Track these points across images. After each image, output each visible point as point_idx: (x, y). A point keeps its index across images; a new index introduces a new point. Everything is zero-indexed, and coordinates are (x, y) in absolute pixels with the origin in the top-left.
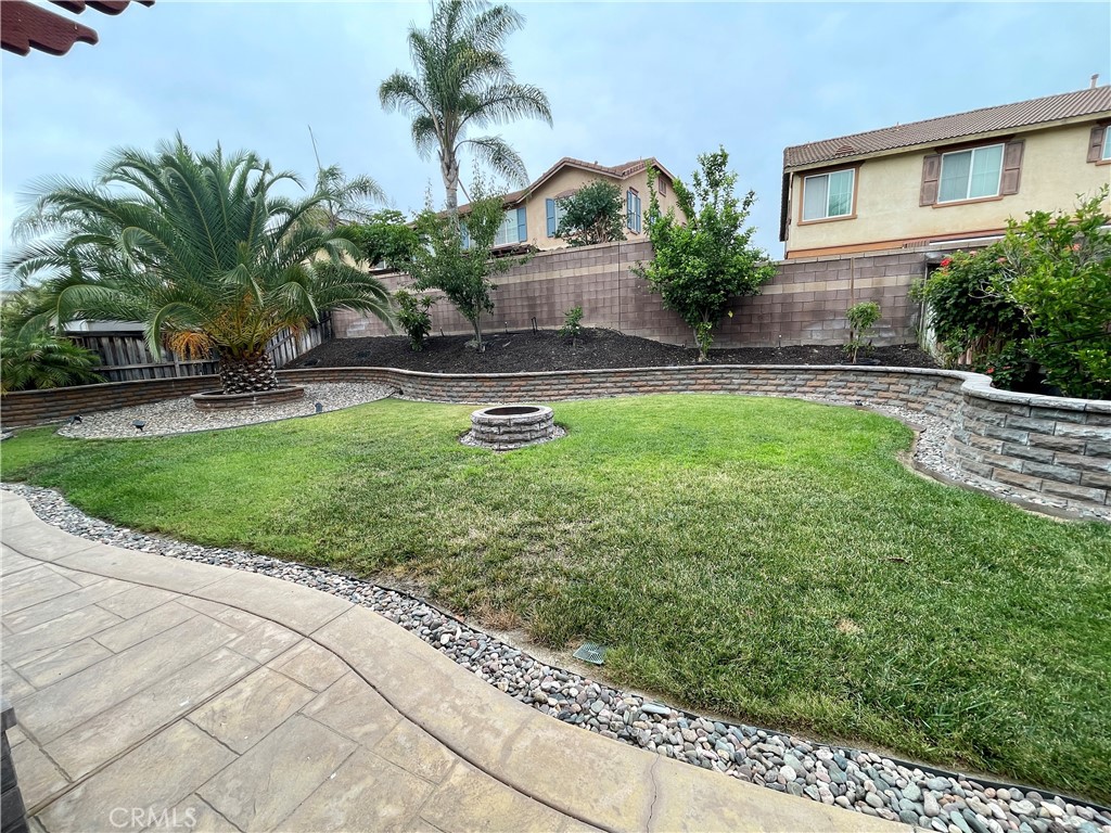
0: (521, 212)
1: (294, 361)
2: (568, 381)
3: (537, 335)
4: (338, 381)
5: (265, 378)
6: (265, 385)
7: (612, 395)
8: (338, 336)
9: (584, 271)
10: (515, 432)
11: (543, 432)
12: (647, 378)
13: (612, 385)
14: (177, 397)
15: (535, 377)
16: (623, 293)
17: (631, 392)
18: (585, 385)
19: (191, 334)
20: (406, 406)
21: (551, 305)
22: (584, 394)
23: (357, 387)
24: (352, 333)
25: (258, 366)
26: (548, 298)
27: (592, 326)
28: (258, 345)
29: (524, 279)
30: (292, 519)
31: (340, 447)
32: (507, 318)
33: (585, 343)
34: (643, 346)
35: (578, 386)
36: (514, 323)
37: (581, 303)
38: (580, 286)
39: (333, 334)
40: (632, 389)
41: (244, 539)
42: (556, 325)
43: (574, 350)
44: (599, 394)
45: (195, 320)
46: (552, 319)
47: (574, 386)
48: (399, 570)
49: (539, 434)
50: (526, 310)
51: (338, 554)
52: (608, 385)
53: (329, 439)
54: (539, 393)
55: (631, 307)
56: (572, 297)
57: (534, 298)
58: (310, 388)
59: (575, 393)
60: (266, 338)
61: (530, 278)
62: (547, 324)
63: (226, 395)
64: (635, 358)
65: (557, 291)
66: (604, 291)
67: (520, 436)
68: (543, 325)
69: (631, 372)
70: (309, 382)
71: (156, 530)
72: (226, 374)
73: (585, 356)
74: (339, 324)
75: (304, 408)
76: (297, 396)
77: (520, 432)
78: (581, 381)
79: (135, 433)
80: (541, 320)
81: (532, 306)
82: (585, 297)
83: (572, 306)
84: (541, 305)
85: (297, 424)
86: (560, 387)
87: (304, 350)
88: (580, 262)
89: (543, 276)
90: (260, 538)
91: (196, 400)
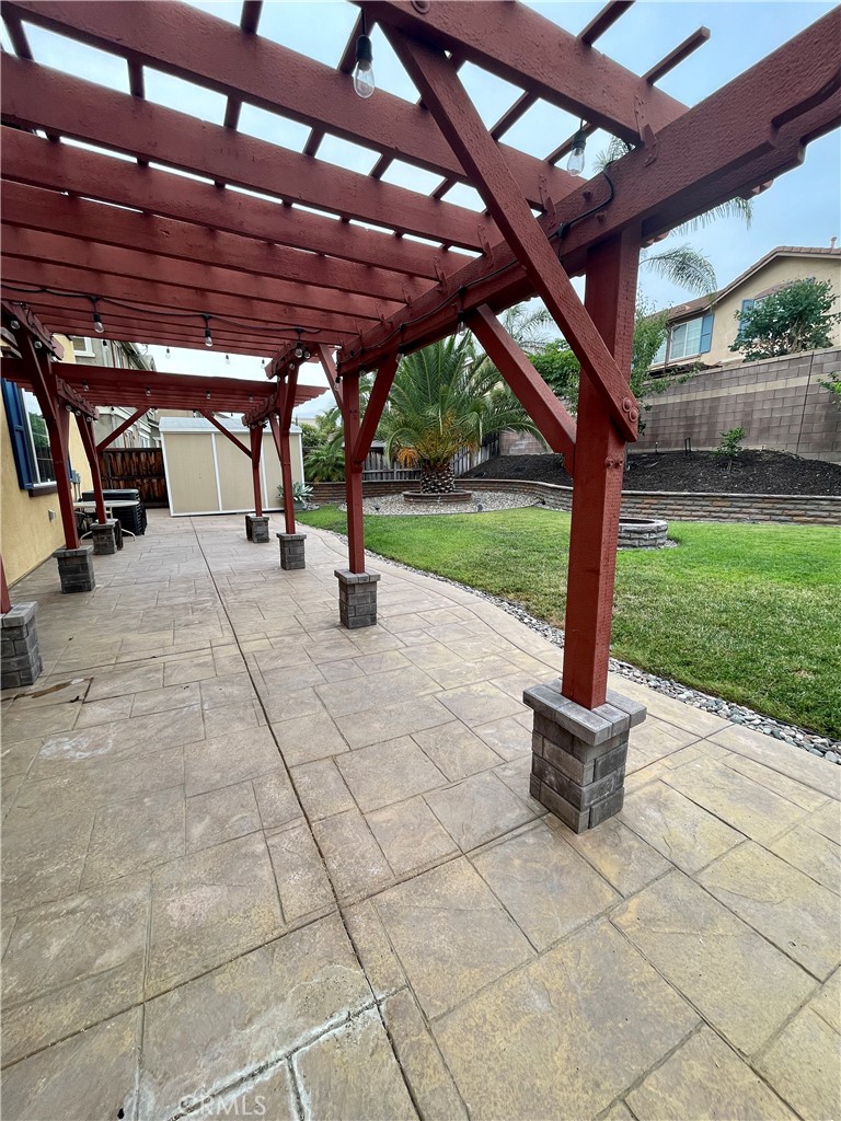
0: (708, 320)
1: (467, 473)
2: (703, 503)
3: (688, 456)
4: (497, 491)
5: (448, 484)
6: (447, 489)
7: (754, 521)
8: (502, 454)
9: (760, 387)
10: (624, 538)
11: (653, 542)
12: (807, 507)
13: (756, 511)
14: (393, 493)
15: (668, 496)
16: (808, 410)
17: (780, 521)
18: (724, 509)
19: (409, 450)
20: (544, 513)
21: (712, 425)
22: (721, 517)
23: (510, 496)
24: (513, 452)
25: (444, 475)
26: (710, 417)
27: (760, 448)
28: (447, 458)
29: (685, 398)
30: (458, 564)
31: (490, 534)
32: (660, 438)
33: (744, 466)
34: (824, 472)
35: (714, 509)
36: (666, 443)
37: (749, 423)
38: (751, 404)
39: (499, 452)
40: (782, 518)
41: (433, 569)
42: (713, 446)
43: (726, 475)
44: (739, 520)
45: (413, 440)
46: (710, 440)
47: (709, 509)
48: (511, 596)
49: (647, 543)
50: (682, 430)
51: (480, 582)
52: (752, 510)
53: (484, 528)
54: (670, 513)
55: (817, 427)
56: (739, 416)
57: (694, 418)
58: (476, 494)
59: (710, 516)
60: (452, 454)
61: (693, 396)
62: (704, 445)
63: (422, 494)
64: (804, 485)
65: (721, 410)
66: (783, 409)
67: (629, 542)
68: (699, 446)
69: (786, 499)
70: (475, 490)
71: (392, 559)
72: (424, 479)
73: (737, 480)
74: (504, 443)
75: (470, 508)
76: (466, 499)
77: (629, 539)
78: (720, 504)
79: (374, 513)
80: (698, 441)
81: (690, 427)
82: (756, 416)
83: (736, 426)
84: (700, 425)
85: (465, 517)
86: (694, 508)
87: (475, 465)
88: (756, 378)
89: (708, 395)
90: (441, 569)
91: (405, 496)
